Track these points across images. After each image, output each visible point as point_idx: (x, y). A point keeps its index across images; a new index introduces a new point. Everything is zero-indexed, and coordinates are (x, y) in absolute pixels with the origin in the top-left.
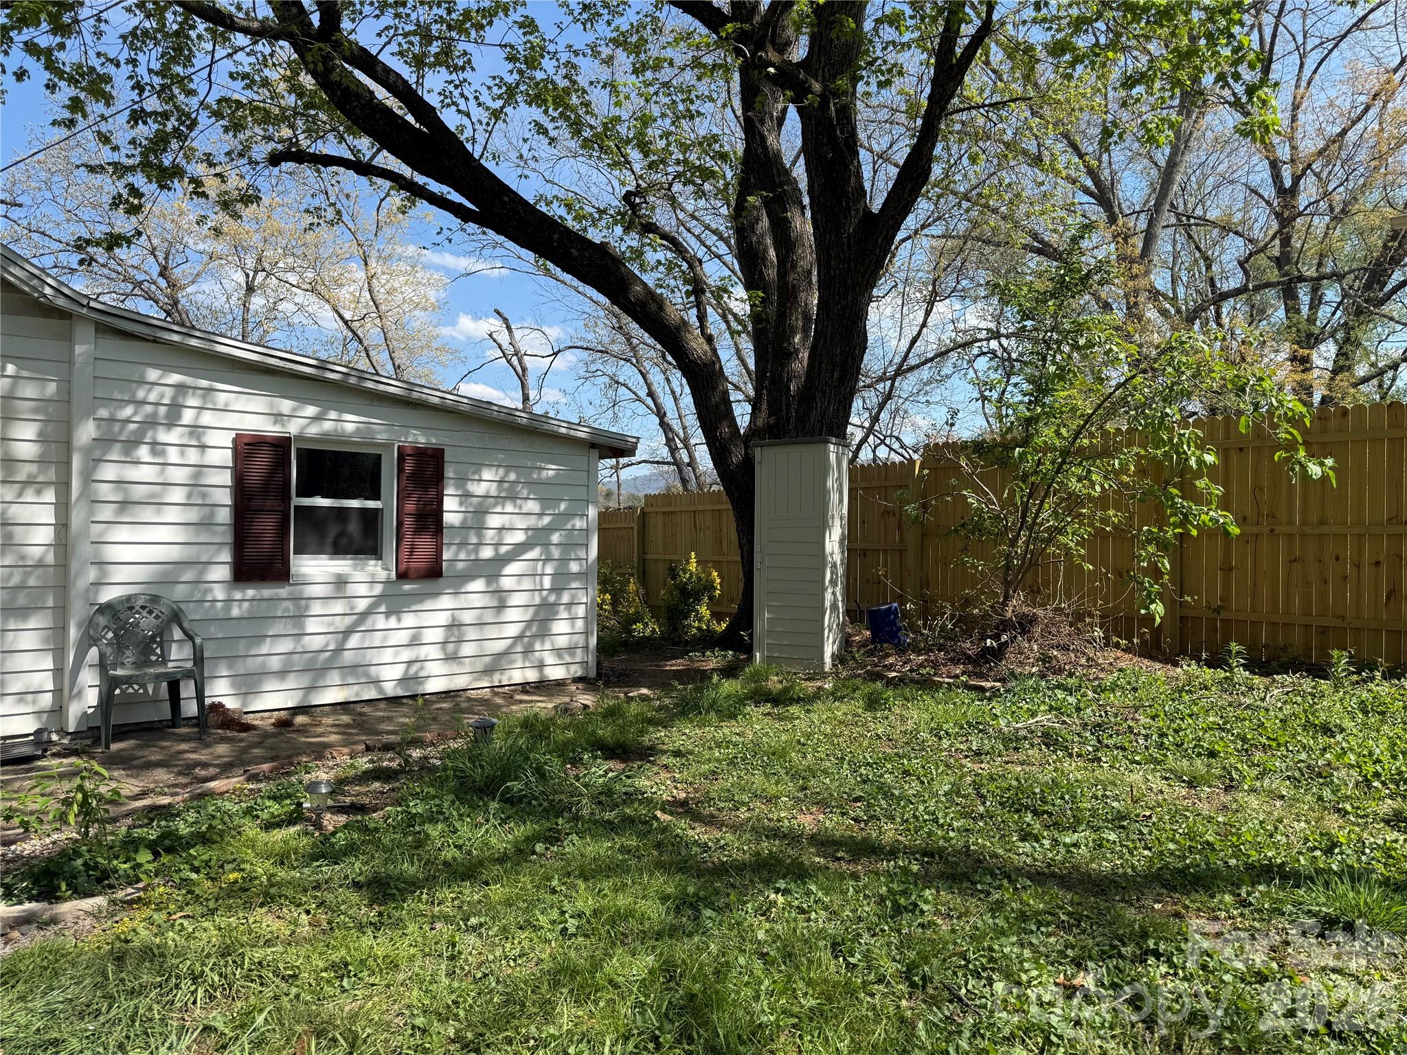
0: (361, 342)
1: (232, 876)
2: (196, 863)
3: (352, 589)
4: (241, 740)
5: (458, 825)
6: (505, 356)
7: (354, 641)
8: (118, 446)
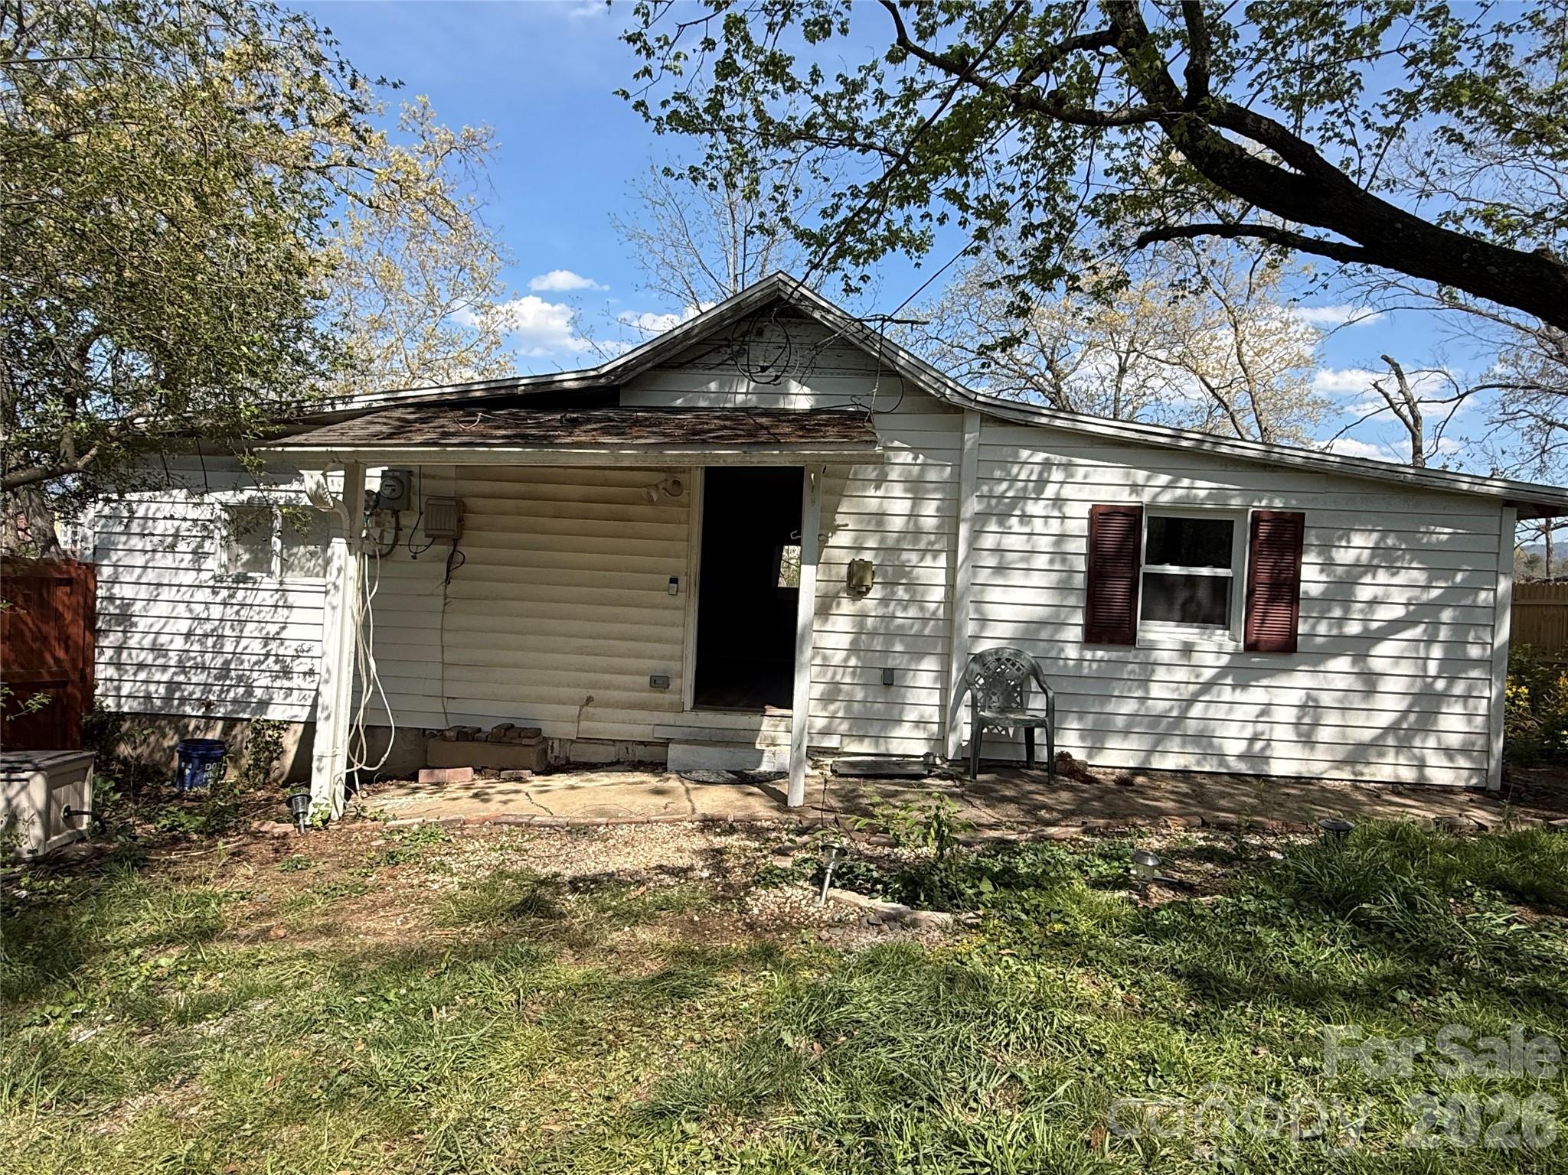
0: (1227, 409)
1: (1058, 927)
2: (1027, 907)
3: (1196, 658)
4: (1083, 791)
5: (1296, 938)
6: (1392, 405)
7: (1197, 710)
8: (994, 519)
